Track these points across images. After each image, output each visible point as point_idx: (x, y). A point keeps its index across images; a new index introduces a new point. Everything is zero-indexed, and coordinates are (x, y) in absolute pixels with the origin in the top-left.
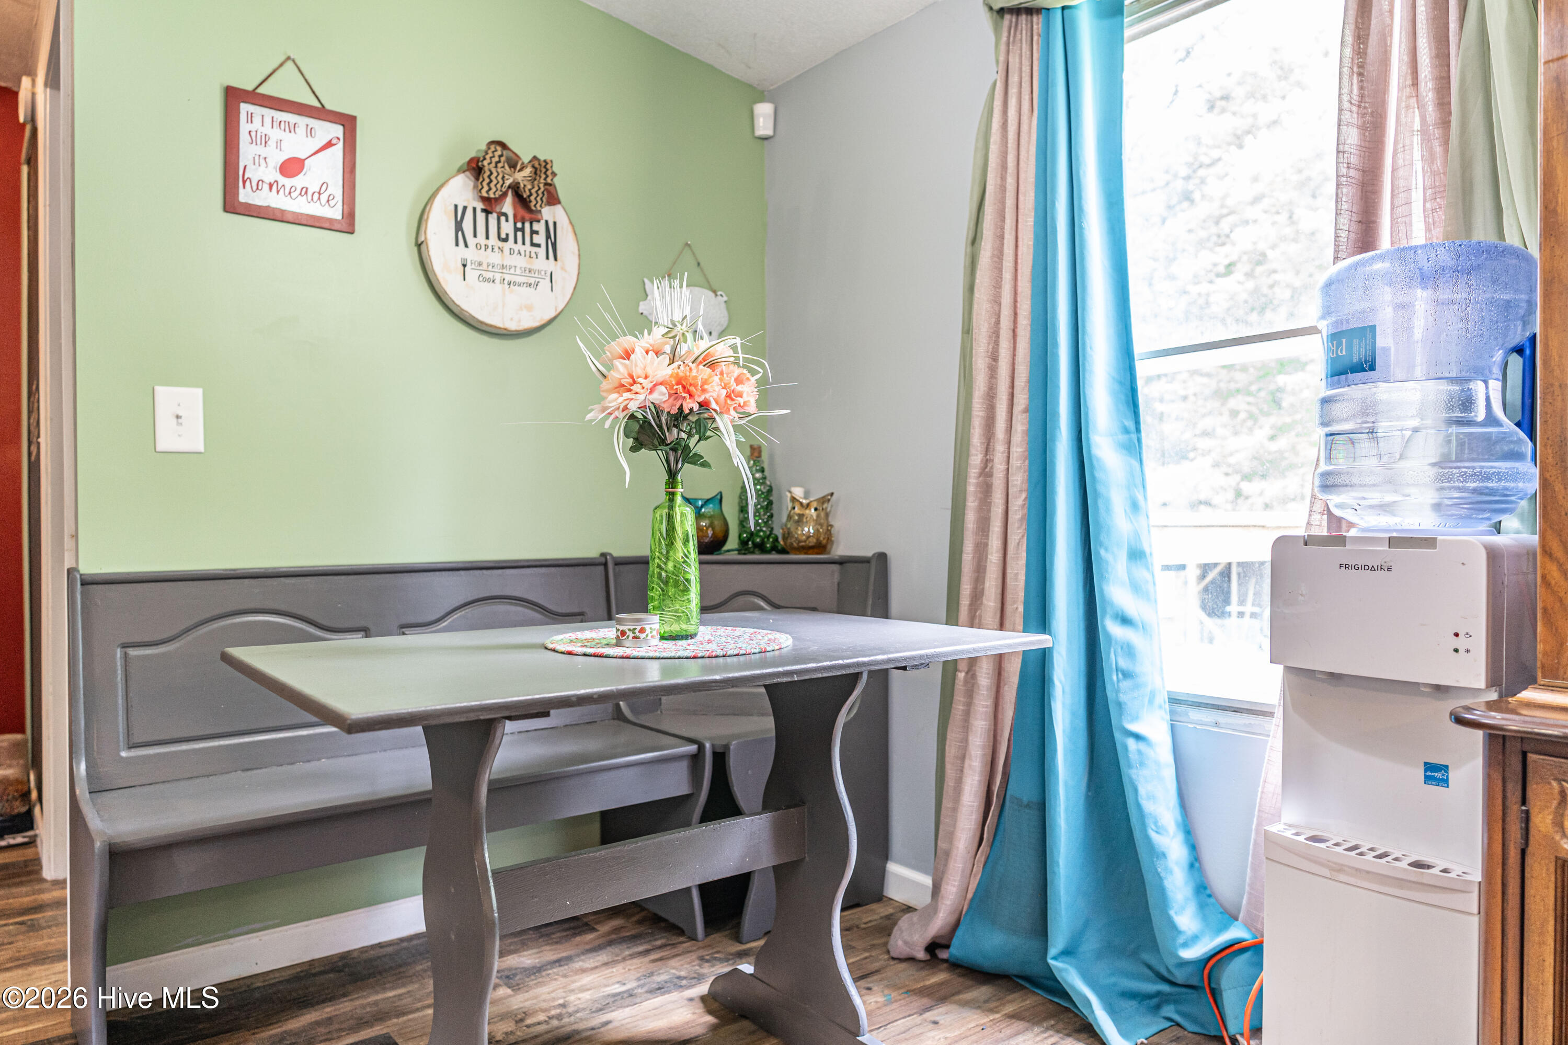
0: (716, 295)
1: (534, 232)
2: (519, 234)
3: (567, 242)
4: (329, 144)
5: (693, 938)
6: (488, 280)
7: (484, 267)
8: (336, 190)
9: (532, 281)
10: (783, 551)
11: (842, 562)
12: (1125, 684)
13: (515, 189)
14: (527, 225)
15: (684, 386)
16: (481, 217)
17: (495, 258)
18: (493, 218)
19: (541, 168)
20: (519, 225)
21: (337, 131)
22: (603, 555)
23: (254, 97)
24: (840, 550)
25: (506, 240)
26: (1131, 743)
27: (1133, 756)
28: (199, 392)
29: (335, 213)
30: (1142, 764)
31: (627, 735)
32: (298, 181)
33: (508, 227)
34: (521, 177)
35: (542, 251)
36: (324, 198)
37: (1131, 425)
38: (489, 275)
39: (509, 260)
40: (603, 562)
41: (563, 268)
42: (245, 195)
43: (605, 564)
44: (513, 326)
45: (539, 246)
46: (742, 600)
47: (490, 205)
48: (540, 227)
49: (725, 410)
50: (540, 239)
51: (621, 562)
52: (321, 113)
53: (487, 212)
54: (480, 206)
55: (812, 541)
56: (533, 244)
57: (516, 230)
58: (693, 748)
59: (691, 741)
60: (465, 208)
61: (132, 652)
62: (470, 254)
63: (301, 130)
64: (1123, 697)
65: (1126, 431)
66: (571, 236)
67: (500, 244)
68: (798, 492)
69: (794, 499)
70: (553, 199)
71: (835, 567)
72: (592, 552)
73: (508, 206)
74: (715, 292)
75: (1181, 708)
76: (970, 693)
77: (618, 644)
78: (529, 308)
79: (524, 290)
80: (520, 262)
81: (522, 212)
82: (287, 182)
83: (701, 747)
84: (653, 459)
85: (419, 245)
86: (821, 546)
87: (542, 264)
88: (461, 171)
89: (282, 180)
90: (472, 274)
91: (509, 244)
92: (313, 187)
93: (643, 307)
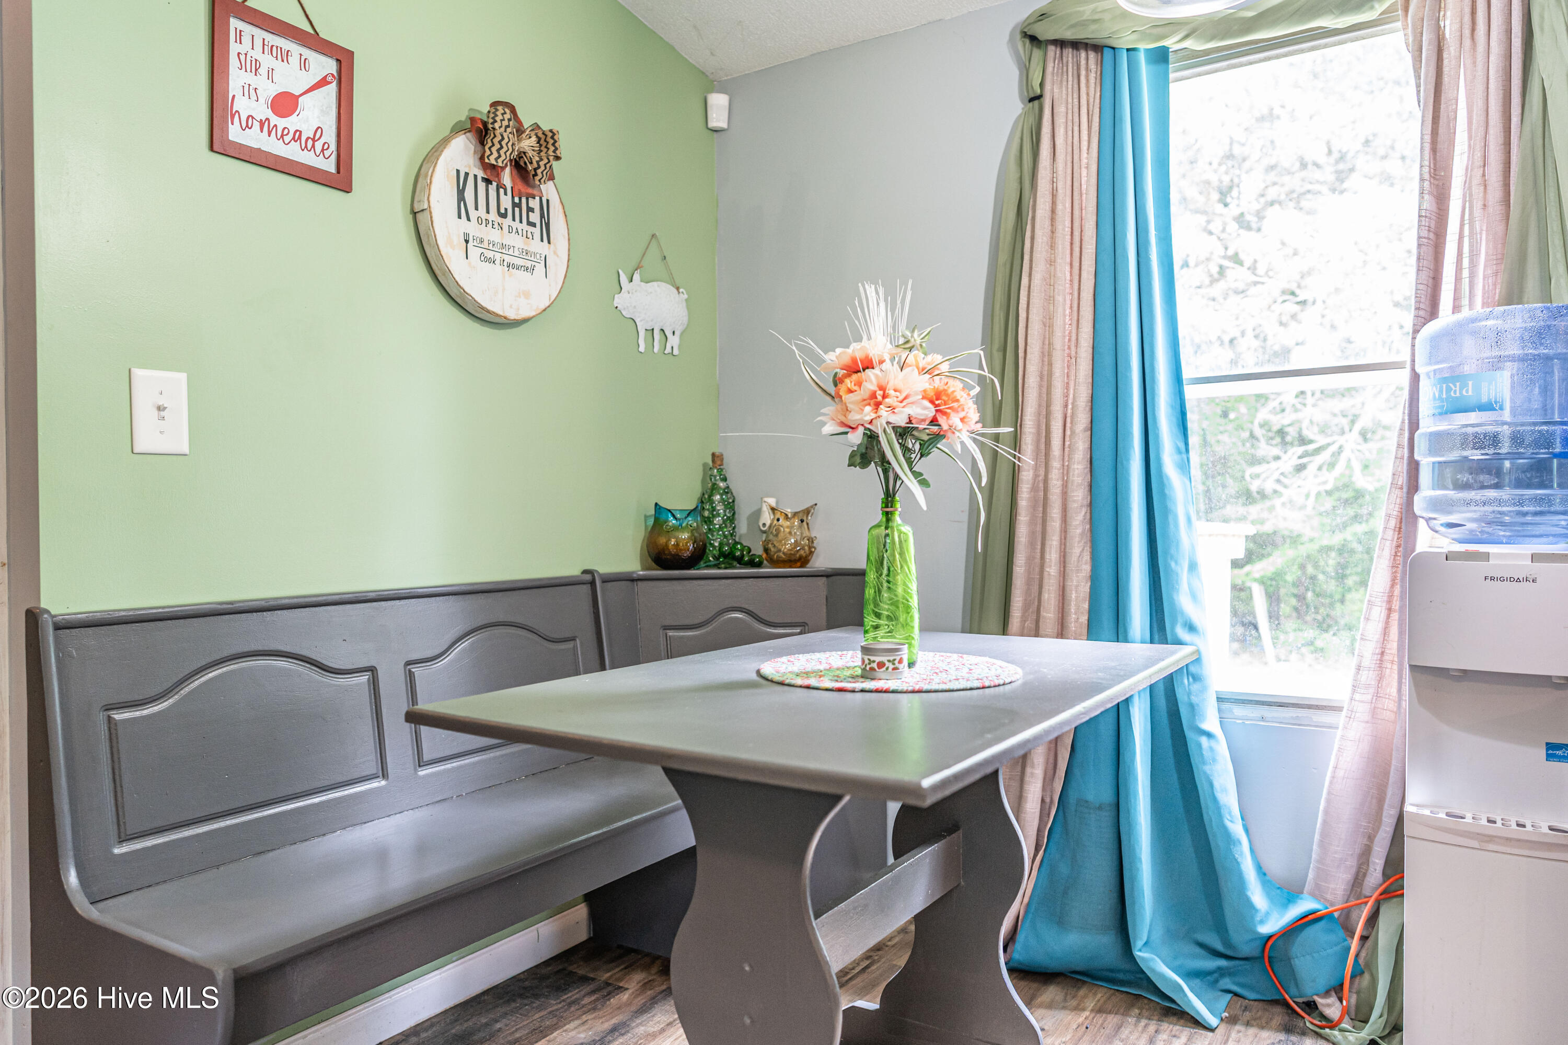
0: (679, 292)
1: (530, 210)
2: (517, 210)
3: (558, 223)
4: (323, 81)
6: (487, 260)
7: (485, 245)
8: (330, 137)
9: (529, 264)
11: (830, 575)
12: (1195, 687)
14: (524, 200)
16: (482, 186)
17: (494, 235)
18: (493, 188)
19: (544, 139)
20: (517, 200)
21: (331, 64)
22: (585, 572)
23: (244, 11)
25: (504, 215)
26: (1204, 740)
27: (1206, 753)
28: (183, 376)
29: (328, 165)
30: (1214, 760)
32: (292, 123)
33: (506, 202)
34: (528, 144)
35: (537, 231)
36: (319, 146)
38: (489, 254)
39: (508, 239)
40: (590, 580)
41: (555, 253)
42: (235, 133)
43: (592, 583)
44: (511, 314)
45: (534, 225)
46: (726, 616)
47: (492, 172)
48: (534, 203)
50: (535, 217)
51: (609, 579)
52: (314, 42)
53: (488, 181)
54: (481, 174)
56: (529, 223)
57: (515, 205)
60: (467, 174)
61: (118, 716)
62: (473, 229)
63: (294, 60)
64: (1194, 699)
66: (562, 218)
67: (500, 220)
71: (824, 579)
72: (572, 570)
73: (507, 178)
74: (678, 289)
78: (527, 295)
79: (521, 273)
80: (516, 241)
81: (520, 186)
82: (281, 123)
85: (416, 211)
87: (537, 246)
88: (457, 129)
89: (274, 120)
90: (474, 252)
91: (508, 221)
92: (308, 133)
93: (619, 301)
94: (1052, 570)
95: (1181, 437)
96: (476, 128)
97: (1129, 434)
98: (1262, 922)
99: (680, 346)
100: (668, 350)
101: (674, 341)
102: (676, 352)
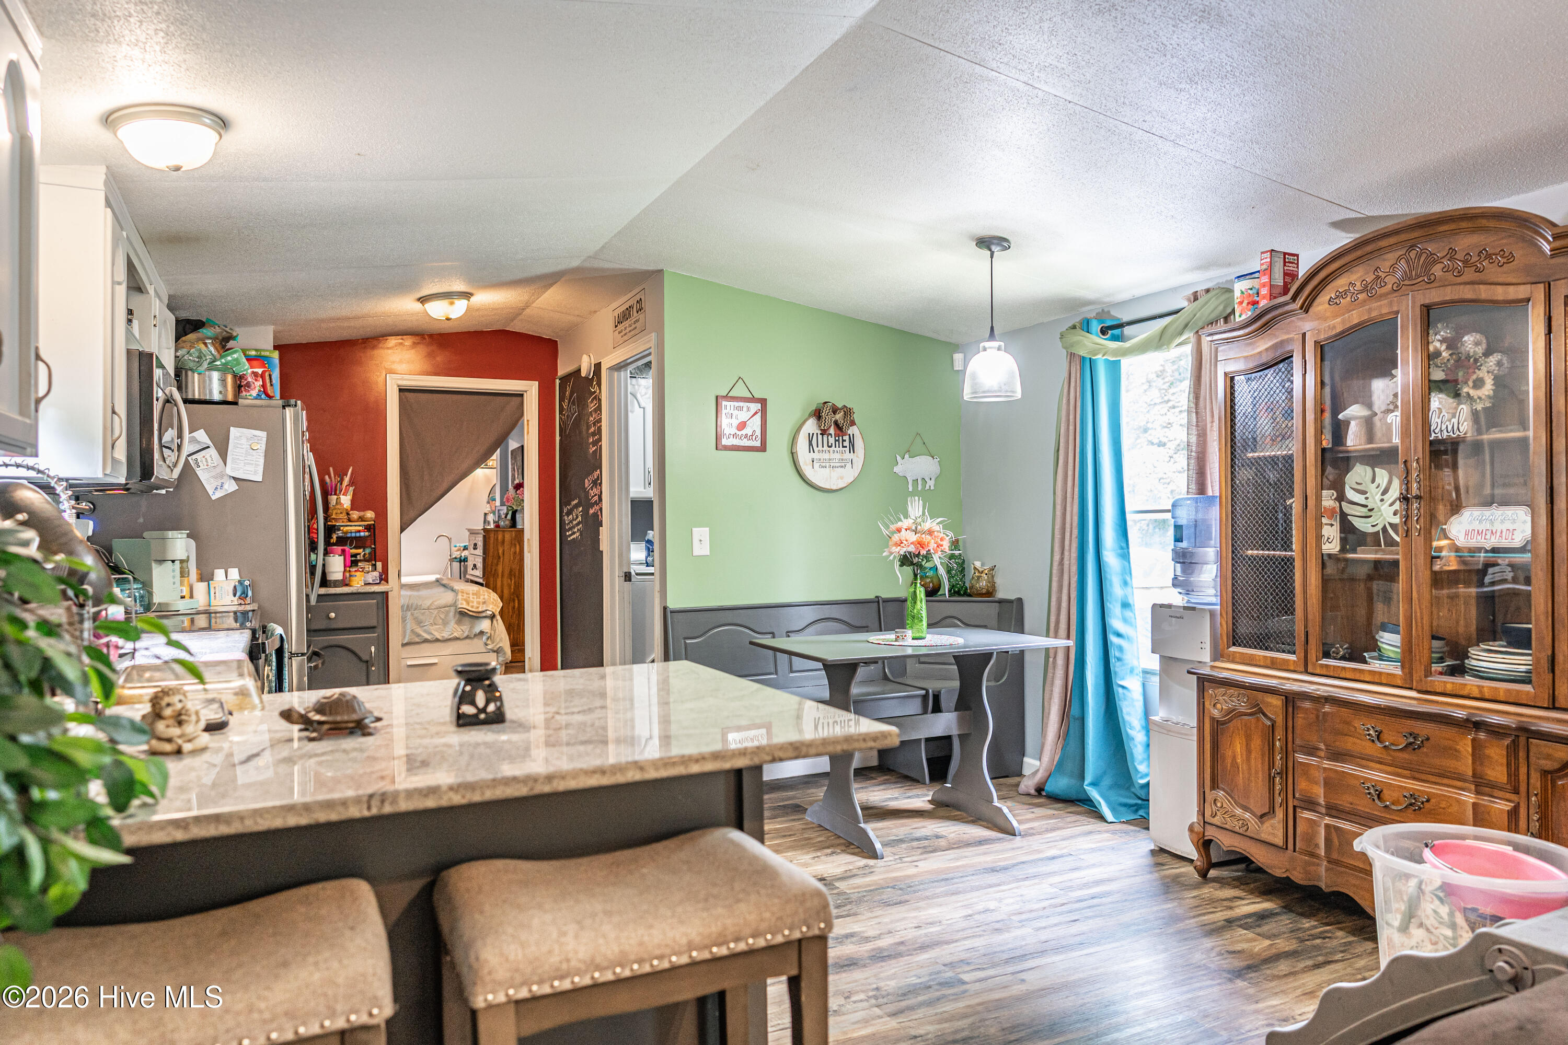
1: (844, 441)
2: (837, 443)
3: (859, 443)
4: (756, 413)
5: (924, 783)
6: (823, 467)
7: (822, 461)
8: (758, 433)
9: (843, 464)
10: (970, 595)
11: (1001, 602)
12: (1118, 664)
13: (836, 423)
15: (921, 544)
16: (820, 437)
17: (826, 456)
18: (825, 437)
19: (848, 412)
21: (759, 406)
22: (877, 597)
23: (727, 398)
24: (1001, 595)
25: (831, 447)
26: (1120, 690)
27: (1121, 696)
28: (707, 529)
29: (758, 444)
30: (1125, 699)
31: (891, 686)
32: (744, 432)
33: (832, 440)
35: (847, 449)
36: (754, 437)
37: (1124, 545)
38: (824, 464)
39: (833, 456)
40: (877, 600)
41: (857, 457)
42: (725, 442)
43: (878, 602)
44: (834, 488)
45: (846, 447)
46: (948, 620)
47: (824, 432)
48: (845, 438)
49: (936, 552)
50: (847, 443)
51: (886, 601)
52: (753, 400)
54: (819, 432)
55: (984, 591)
56: (843, 447)
57: (836, 441)
58: (923, 692)
59: (923, 689)
60: (813, 434)
61: (688, 641)
62: (816, 456)
63: (745, 409)
64: (1117, 669)
65: (1122, 548)
66: (861, 440)
67: (829, 449)
68: (978, 564)
69: (975, 568)
70: (853, 423)
71: (997, 604)
72: (871, 596)
73: (832, 431)
74: (933, 457)
75: (1148, 676)
76: (1054, 667)
77: (896, 640)
78: (842, 478)
79: (840, 469)
80: (837, 456)
81: (838, 432)
82: (740, 433)
83: (927, 692)
84: (908, 570)
85: (792, 453)
86: (990, 593)
87: (848, 456)
88: (810, 416)
89: (738, 433)
90: (816, 465)
91: (831, 449)
92: (750, 433)
93: (896, 469)
94: (1064, 604)
95: (1124, 540)
96: (817, 414)
97: (1087, 541)
98: (1141, 778)
99: (935, 486)
100: (927, 487)
101: (931, 483)
102: (932, 488)
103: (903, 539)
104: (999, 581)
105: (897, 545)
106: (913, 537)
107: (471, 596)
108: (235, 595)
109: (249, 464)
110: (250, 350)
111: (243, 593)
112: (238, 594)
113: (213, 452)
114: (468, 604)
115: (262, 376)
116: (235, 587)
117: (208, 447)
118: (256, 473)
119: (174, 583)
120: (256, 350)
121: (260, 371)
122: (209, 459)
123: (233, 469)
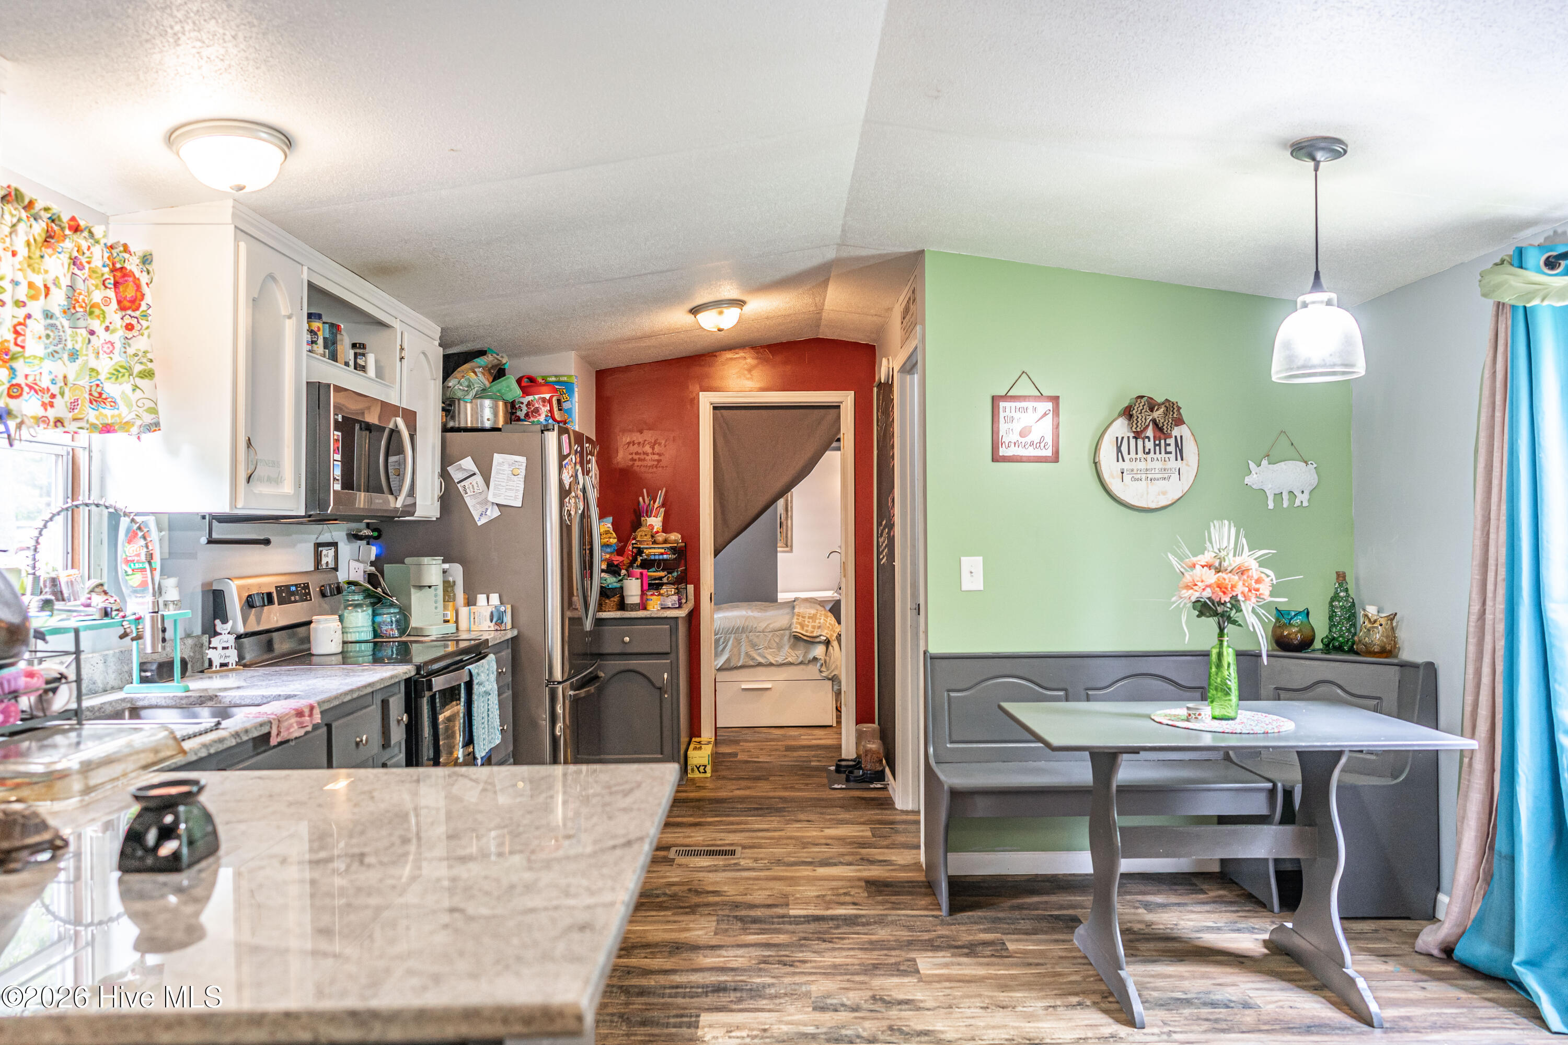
0: (1307, 464)
1: (1167, 445)
2: (1157, 448)
3: (1190, 448)
4: (1045, 414)
6: (1137, 480)
7: (1135, 472)
8: (1049, 439)
9: (1166, 476)
10: (1357, 653)
11: (1403, 665)
13: (1154, 421)
14: (1163, 442)
16: (1133, 441)
17: (1142, 465)
18: (1140, 442)
19: (1170, 407)
20: (1157, 442)
21: (1049, 405)
23: (1005, 398)
24: (1407, 654)
25: (1149, 453)
28: (981, 558)
29: (1049, 453)
32: (1028, 439)
33: (1150, 445)
34: (1158, 414)
35: (1173, 456)
36: (1042, 445)
38: (1138, 476)
39: (1151, 465)
41: (1187, 465)
42: (1003, 452)
44: (1153, 506)
45: (1170, 453)
46: (1322, 689)
47: (1138, 435)
48: (1171, 441)
50: (1172, 448)
52: (1041, 397)
53: (1136, 438)
54: (1131, 435)
55: (1377, 649)
56: (1167, 453)
57: (1155, 445)
58: (1270, 785)
59: (1269, 780)
60: (1123, 438)
61: (952, 694)
62: (1126, 465)
63: (1030, 410)
66: (1193, 443)
67: (1145, 456)
68: (1372, 610)
69: (1366, 616)
70: (1179, 422)
71: (1397, 668)
73: (1150, 432)
74: (1306, 463)
77: (1188, 720)
78: (1164, 493)
79: (1162, 482)
80: (1158, 465)
81: (1158, 434)
82: (1023, 440)
83: (1275, 785)
84: (1211, 623)
85: (1095, 463)
86: (1389, 652)
87: (1173, 464)
88: (1120, 415)
89: (1021, 440)
90: (1127, 477)
91: (1149, 457)
92: (1037, 440)
93: (1247, 480)
96: (1128, 413)
99: (1309, 501)
100: (1297, 503)
101: (1303, 499)
102: (1305, 504)
103: (1197, 579)
104: (1403, 635)
105: (1188, 587)
106: (1211, 577)
107: (807, 620)
108: (491, 621)
109: (510, 489)
110: (550, 376)
111: (499, 619)
112: (495, 620)
113: (479, 479)
114: (802, 628)
115: (550, 401)
116: (492, 613)
117: (474, 474)
118: (516, 498)
119: (436, 608)
120: (556, 376)
121: (547, 396)
122: (475, 486)
123: (495, 495)
